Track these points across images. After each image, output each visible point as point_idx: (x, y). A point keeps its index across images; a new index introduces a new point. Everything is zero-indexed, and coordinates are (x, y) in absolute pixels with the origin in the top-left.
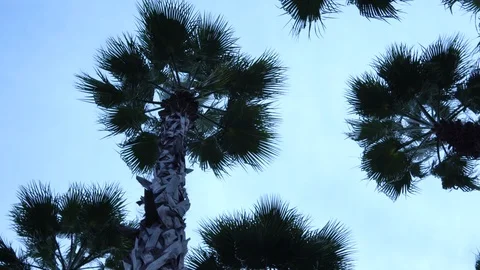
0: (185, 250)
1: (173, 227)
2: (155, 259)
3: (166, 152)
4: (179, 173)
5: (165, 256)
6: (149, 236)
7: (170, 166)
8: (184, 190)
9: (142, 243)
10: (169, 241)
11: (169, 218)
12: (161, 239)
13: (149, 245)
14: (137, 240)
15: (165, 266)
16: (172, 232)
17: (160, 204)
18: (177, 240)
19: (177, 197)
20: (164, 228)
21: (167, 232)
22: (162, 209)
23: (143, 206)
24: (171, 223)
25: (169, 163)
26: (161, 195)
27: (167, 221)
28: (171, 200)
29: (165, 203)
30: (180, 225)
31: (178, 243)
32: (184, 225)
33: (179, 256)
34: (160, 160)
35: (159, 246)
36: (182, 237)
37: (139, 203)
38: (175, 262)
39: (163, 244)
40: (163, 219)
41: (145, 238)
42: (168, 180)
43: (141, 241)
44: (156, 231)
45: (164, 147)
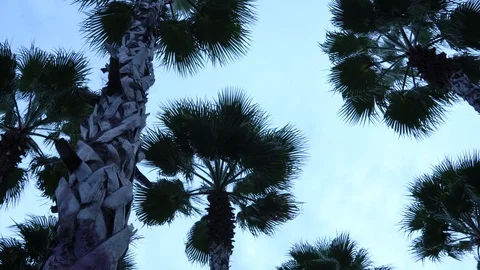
0: (143, 124)
1: (134, 100)
2: (112, 128)
3: (138, 23)
4: (148, 46)
5: (123, 127)
6: (109, 104)
7: (141, 38)
8: (151, 66)
9: (101, 110)
10: (128, 112)
11: (132, 90)
12: (121, 109)
13: (108, 113)
14: (96, 106)
15: (121, 135)
16: (133, 104)
17: (125, 75)
18: (136, 112)
19: (142, 70)
20: (125, 98)
21: (128, 103)
22: (125, 80)
23: (107, 74)
24: (133, 96)
25: (140, 35)
26: (127, 66)
27: (130, 92)
28: (136, 73)
29: (130, 75)
30: (142, 99)
31: (137, 116)
32: (145, 100)
33: (136, 129)
34: (132, 30)
35: (118, 115)
36: (142, 111)
37: (104, 70)
38: (132, 134)
39: (122, 114)
40: (125, 90)
41: (105, 105)
42: (137, 52)
43: (101, 107)
44: (117, 101)
45: (137, 18)
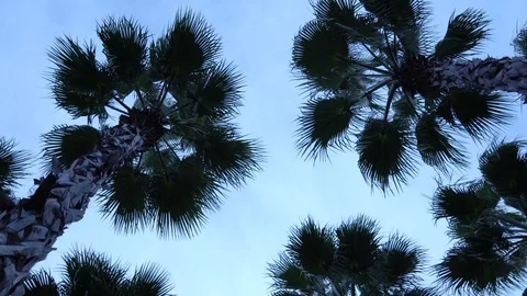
0: (42, 257)
1: (49, 227)
2: (7, 244)
3: (99, 154)
4: (95, 181)
5: (19, 249)
6: (20, 218)
7: (93, 169)
8: (87, 201)
9: (7, 219)
10: (34, 236)
11: (52, 216)
12: (28, 230)
13: (12, 226)
14: (5, 213)
15: (10, 256)
16: (45, 230)
17: (55, 197)
18: (43, 240)
19: (75, 202)
20: (40, 220)
21: (39, 227)
22: (52, 202)
24: (50, 221)
25: (93, 166)
26: (63, 189)
27: (49, 217)
28: (68, 200)
29: (60, 200)
30: (57, 229)
31: (40, 245)
32: (60, 232)
33: (31, 258)
34: (89, 157)
35: (21, 234)
36: (50, 242)
37: (36, 182)
38: (24, 261)
39: (26, 235)
40: (46, 212)
41: (14, 216)
42: (81, 180)
43: (8, 216)
44: (30, 218)
45: (101, 149)
